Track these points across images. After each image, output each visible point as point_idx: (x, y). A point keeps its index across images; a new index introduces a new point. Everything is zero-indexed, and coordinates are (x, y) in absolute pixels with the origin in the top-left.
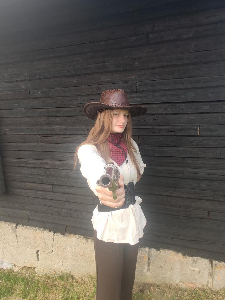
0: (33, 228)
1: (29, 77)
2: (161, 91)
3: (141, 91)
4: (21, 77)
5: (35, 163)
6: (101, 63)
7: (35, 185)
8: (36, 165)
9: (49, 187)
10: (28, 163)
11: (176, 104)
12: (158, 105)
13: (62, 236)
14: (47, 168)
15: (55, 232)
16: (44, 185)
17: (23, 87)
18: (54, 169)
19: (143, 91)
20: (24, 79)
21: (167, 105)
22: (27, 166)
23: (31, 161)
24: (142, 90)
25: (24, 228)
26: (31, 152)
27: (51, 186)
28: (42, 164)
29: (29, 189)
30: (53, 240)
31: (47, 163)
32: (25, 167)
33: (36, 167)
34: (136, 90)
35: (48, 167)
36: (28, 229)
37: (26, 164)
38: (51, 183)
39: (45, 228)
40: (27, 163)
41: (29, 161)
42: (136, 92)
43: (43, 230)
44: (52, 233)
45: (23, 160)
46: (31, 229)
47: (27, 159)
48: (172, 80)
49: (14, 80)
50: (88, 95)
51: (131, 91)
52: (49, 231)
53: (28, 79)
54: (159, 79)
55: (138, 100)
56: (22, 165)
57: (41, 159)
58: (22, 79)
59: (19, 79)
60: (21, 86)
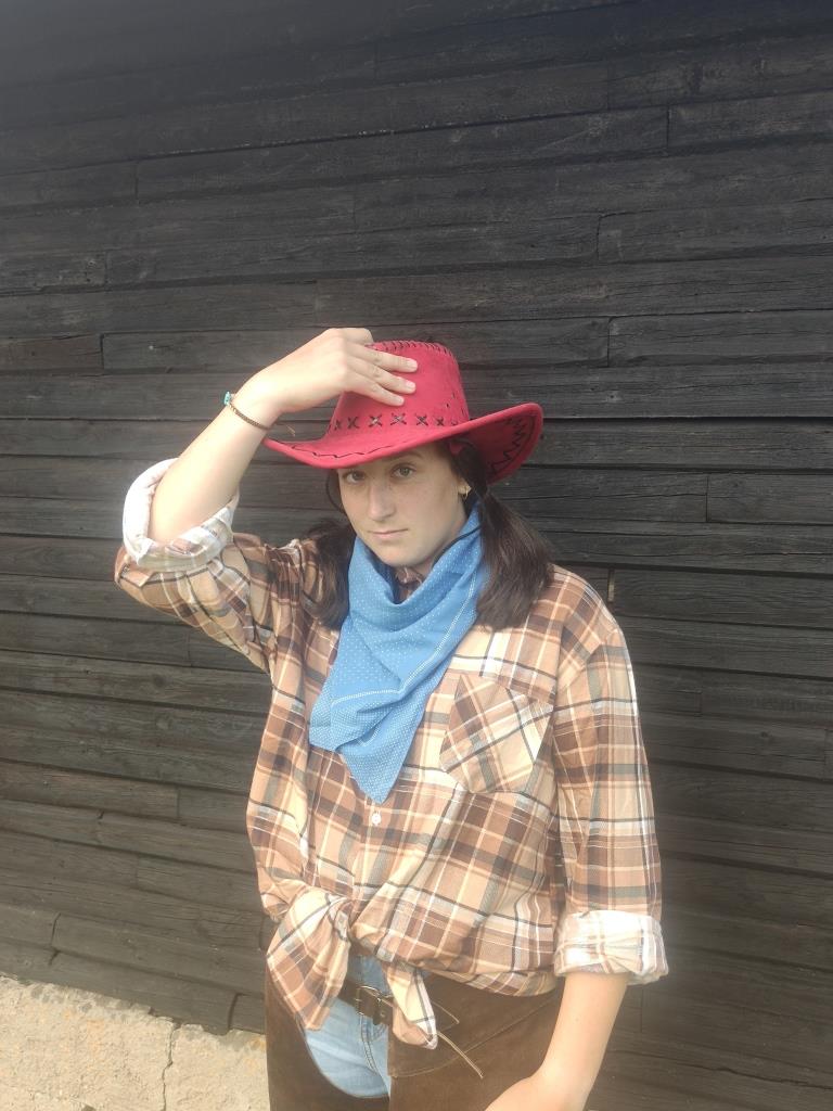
0: (70, 995)
1: (106, 277)
2: (723, 361)
3: (631, 361)
4: (66, 271)
5: (103, 679)
6: (447, 226)
7: (94, 785)
8: (106, 688)
9: (161, 797)
10: (67, 675)
11: (795, 427)
12: (709, 429)
13: (212, 1041)
14: (158, 704)
15: (178, 1022)
16: (138, 785)
18: (191, 708)
19: (640, 360)
20: (79, 281)
21: (751, 428)
22: (63, 688)
23: (81, 666)
24: (633, 355)
25: (27, 991)
26: (85, 624)
27: (172, 794)
28: (135, 681)
29: (60, 804)
30: (166, 1059)
31: (159, 682)
32: (52, 693)
33: (103, 699)
34: (604, 354)
35: (164, 699)
36: (46, 1000)
37: (57, 680)
38: (175, 779)
39: (131, 999)
40: (62, 675)
41: (74, 667)
42: (608, 364)
43: (120, 1008)
44: (165, 1026)
45: (44, 662)
46: (61, 1000)
47: (66, 659)
48: (781, 314)
49: (35, 285)
51: (581, 359)
52: (151, 1013)
53: (100, 282)
54: (719, 309)
55: (615, 399)
56: (38, 685)
57: (134, 659)
58: (72, 283)
59: (58, 284)
60: (65, 312)
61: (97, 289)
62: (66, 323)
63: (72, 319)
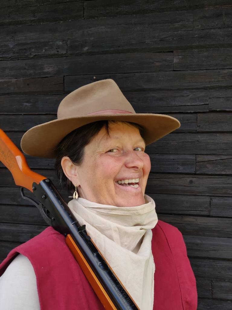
1: (67, 50)
4: (47, 48)
17: (49, 69)
20: (54, 52)
49: (30, 54)
50: (205, 88)
53: (64, 52)
58: (49, 53)
59: (42, 53)
60: (45, 66)
61: (62, 56)
62: (45, 71)
63: (48, 69)
